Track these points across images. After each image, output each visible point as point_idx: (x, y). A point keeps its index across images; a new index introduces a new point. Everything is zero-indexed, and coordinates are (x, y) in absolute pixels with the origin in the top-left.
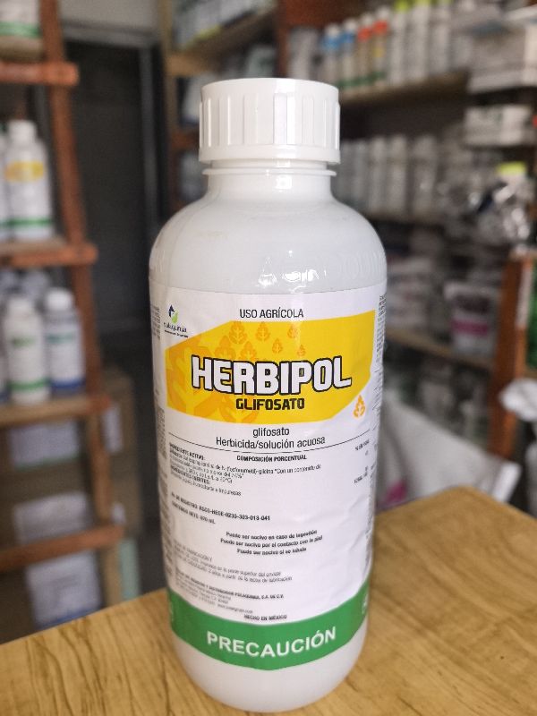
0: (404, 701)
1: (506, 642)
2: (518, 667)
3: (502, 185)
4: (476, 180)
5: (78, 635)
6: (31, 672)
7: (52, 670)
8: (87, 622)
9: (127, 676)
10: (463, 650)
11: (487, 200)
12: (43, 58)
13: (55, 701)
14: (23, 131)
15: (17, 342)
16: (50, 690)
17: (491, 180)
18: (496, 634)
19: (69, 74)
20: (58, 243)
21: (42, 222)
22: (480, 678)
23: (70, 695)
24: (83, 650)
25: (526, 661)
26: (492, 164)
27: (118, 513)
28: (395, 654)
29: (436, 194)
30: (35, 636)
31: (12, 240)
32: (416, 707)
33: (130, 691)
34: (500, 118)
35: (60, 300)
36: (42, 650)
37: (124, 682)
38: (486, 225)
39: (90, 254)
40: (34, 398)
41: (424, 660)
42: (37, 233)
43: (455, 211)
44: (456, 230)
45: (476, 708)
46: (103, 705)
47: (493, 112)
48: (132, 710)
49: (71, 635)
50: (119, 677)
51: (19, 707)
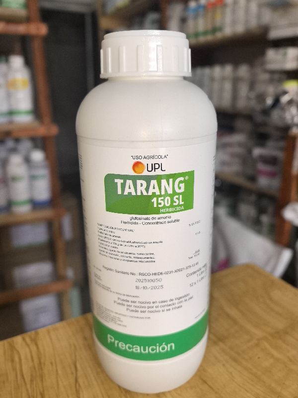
0: (203, 380)
1: (262, 350)
2: (266, 363)
3: (285, 93)
4: (271, 90)
5: (32, 340)
6: (5, 359)
7: (16, 359)
8: (37, 333)
9: (56, 362)
10: (238, 353)
11: (277, 101)
12: (28, 20)
13: (16, 375)
14: (17, 61)
15: (14, 179)
16: (14, 369)
17: (279, 89)
18: (257, 345)
19: (42, 29)
20: (36, 124)
21: (28, 113)
22: (246, 369)
23: (25, 371)
24: (34, 348)
25: (272, 361)
26: (280, 81)
27: (70, 273)
29: (249, 98)
30: (9, 340)
31: (11, 122)
32: (210, 383)
33: (57, 371)
34: (285, 54)
35: (38, 156)
36: (12, 347)
37: (54, 366)
38: (275, 115)
39: (54, 130)
41: (216, 358)
42: (25, 119)
43: (258, 108)
44: (259, 118)
45: (241, 385)
46: (42, 377)
47: (281, 51)
48: (57, 381)
49: (28, 340)
50: (52, 363)
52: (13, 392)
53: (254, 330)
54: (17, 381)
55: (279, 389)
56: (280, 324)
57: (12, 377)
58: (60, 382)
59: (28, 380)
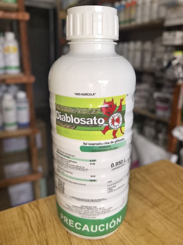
0: (148, 230)
1: (182, 211)
3: (175, 59)
4: (166, 57)
5: (35, 206)
6: (19, 218)
7: (27, 218)
8: (38, 202)
9: (52, 220)
10: (167, 214)
11: (170, 64)
12: (17, 10)
13: (28, 228)
14: (10, 36)
15: (7, 109)
17: (171, 56)
18: (179, 208)
19: (26, 16)
20: (21, 75)
21: (16, 68)
22: (174, 223)
23: (33, 226)
24: (37, 212)
26: (172, 52)
27: (40, 169)
28: (144, 215)
30: (20, 206)
31: (5, 74)
32: (153, 233)
33: (54, 225)
34: (175, 35)
35: (22, 95)
36: (23, 211)
37: (52, 222)
38: (169, 74)
39: (32, 79)
41: (154, 217)
42: (14, 72)
43: (158, 68)
44: (158, 74)
45: (173, 233)
46: (45, 229)
47: (172, 33)
48: (55, 232)
49: (33, 206)
50: (50, 221)
51: (16, 230)
52: (27, 239)
53: (175, 200)
54: (29, 232)
57: (25, 230)
58: (57, 233)
59: (36, 231)
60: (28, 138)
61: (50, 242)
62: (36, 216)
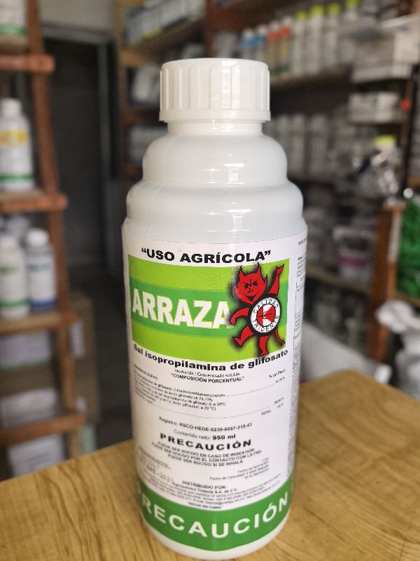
1: (381, 473)
2: (390, 488)
3: (377, 152)
4: (358, 149)
5: (73, 470)
6: (40, 495)
7: (55, 493)
8: (78, 462)
9: (109, 496)
10: (350, 478)
11: (366, 163)
12: (27, 51)
13: (58, 514)
14: (12, 108)
15: (5, 270)
16: (54, 507)
17: (369, 147)
18: (373, 467)
19: (48, 64)
20: (37, 194)
21: (24, 177)
22: (363, 496)
23: (69, 509)
24: (77, 480)
25: (395, 485)
26: (370, 137)
27: (81, 404)
29: (327, 159)
31: (1, 191)
32: (319, 515)
34: (376, 101)
35: (38, 238)
36: (47, 480)
37: (109, 502)
38: (365, 183)
39: (62, 202)
40: (18, 314)
41: (322, 484)
42: (21, 186)
43: (342, 172)
44: (342, 187)
46: (94, 515)
47: (370, 97)
48: (116, 519)
49: (67, 470)
50: (104, 498)
51: (33, 518)
52: (57, 535)
54: (60, 521)
55: (408, 519)
56: (400, 442)
57: (52, 516)
58: (120, 521)
59: (75, 519)
60: (53, 335)
61: (104, 540)
62: (76, 490)
